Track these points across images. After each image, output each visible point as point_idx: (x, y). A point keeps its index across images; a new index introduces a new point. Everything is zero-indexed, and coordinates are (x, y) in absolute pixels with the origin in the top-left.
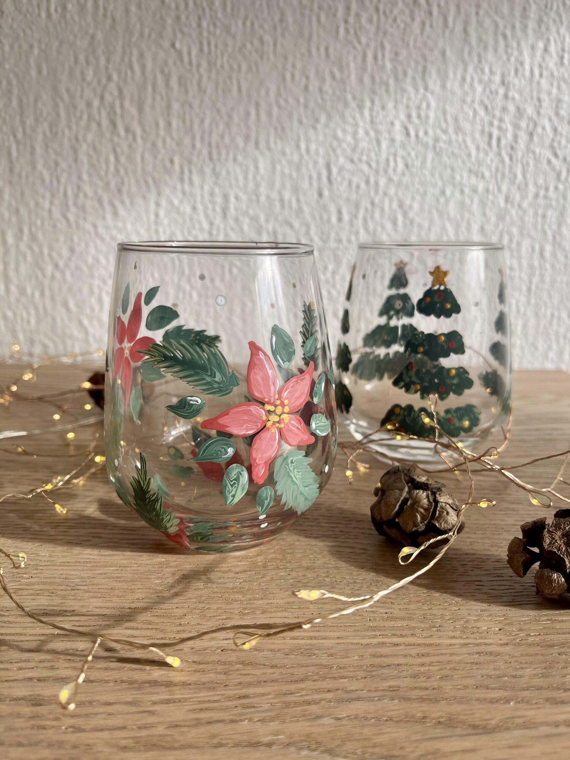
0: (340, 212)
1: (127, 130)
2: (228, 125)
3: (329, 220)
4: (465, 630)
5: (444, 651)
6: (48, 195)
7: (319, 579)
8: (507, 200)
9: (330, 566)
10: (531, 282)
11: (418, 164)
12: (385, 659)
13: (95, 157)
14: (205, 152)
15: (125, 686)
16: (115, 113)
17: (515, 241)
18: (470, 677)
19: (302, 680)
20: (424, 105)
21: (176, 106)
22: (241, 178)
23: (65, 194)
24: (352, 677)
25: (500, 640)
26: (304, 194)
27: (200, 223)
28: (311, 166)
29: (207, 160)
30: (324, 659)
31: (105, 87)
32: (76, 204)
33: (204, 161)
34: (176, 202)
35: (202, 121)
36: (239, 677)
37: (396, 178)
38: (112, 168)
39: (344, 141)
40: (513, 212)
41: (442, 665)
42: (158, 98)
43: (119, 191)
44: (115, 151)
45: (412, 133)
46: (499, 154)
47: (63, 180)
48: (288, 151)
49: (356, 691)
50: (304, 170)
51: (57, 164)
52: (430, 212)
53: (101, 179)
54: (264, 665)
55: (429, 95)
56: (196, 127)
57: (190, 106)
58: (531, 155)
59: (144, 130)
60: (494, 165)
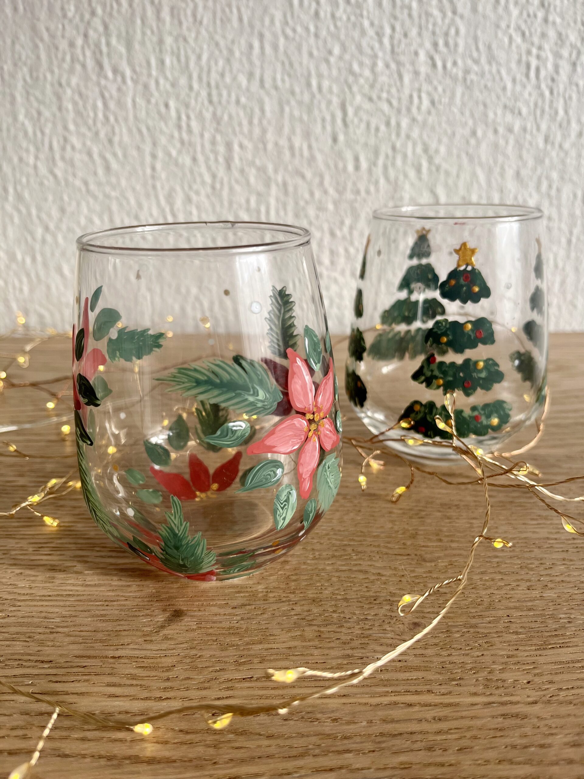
0: (357, 159)
1: (115, 71)
2: (228, 61)
3: (345, 168)
4: (488, 683)
5: (464, 714)
6: (32, 149)
7: (326, 615)
8: (546, 140)
9: (339, 597)
10: (571, 233)
11: (445, 100)
12: (397, 726)
13: (81, 103)
14: (204, 93)
15: (103, 762)
16: (101, 52)
17: (554, 187)
18: (492, 748)
19: (301, 756)
20: (453, 31)
21: (169, 40)
22: (245, 122)
23: (51, 148)
24: (359, 751)
25: (528, 697)
26: (317, 140)
27: (201, 175)
28: (323, 106)
29: (206, 102)
30: (327, 726)
31: (89, 23)
32: (63, 158)
33: (203, 104)
34: (174, 153)
35: (199, 57)
36: (231, 751)
37: (420, 118)
38: (100, 115)
39: (361, 75)
40: (554, 154)
41: (462, 732)
42: (149, 32)
43: (110, 141)
44: (103, 96)
45: (439, 64)
46: (538, 87)
47: (47, 131)
48: (297, 90)
49: (362, 769)
50: (316, 112)
51: (39, 113)
52: (459, 156)
53: (89, 129)
54: (260, 735)
55: (458, 20)
56: (192, 64)
57: (185, 40)
58: (574, 88)
59: (134, 71)
60: (532, 100)
